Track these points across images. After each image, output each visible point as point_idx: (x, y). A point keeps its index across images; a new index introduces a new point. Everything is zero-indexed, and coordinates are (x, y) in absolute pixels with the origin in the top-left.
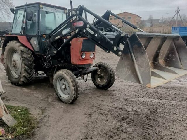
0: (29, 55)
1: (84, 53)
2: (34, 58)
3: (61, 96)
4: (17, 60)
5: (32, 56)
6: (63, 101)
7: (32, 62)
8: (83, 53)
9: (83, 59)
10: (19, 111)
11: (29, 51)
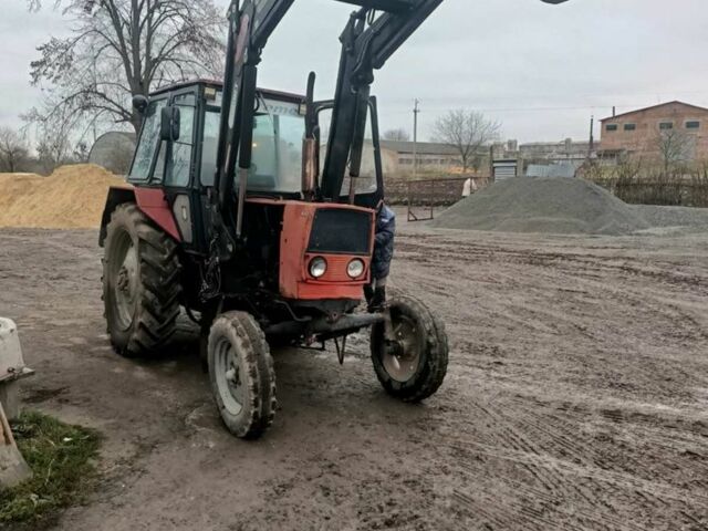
0: (165, 253)
1: (322, 258)
2: (179, 265)
3: (224, 407)
4: (132, 270)
5: (176, 258)
6: (229, 424)
7: (170, 278)
8: (315, 258)
9: (316, 278)
10: (67, 439)
11: (166, 242)
